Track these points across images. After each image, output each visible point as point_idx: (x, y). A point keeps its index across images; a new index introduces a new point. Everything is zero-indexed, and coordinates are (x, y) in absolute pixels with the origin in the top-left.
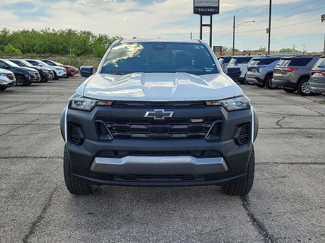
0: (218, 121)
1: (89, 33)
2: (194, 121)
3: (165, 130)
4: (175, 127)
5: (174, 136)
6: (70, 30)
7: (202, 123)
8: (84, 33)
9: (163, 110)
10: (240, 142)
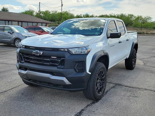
0: (63, 59)
1: (132, 15)
2: (52, 57)
3: (40, 61)
4: (45, 59)
5: (45, 63)
6: (122, 14)
7: (56, 59)
8: (130, 15)
9: (38, 51)
10: (77, 71)
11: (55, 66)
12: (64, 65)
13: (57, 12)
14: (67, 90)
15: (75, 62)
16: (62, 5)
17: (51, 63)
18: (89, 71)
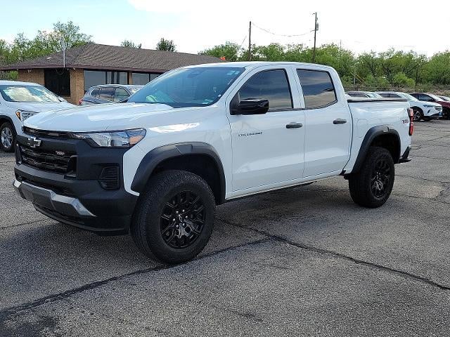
0: (74, 156)
9: (35, 138)
10: (104, 185)
11: (61, 172)
12: (75, 170)
13: (304, 47)
14: (92, 231)
15: (99, 165)
16: (317, 26)
17: (56, 166)
18: (133, 189)
